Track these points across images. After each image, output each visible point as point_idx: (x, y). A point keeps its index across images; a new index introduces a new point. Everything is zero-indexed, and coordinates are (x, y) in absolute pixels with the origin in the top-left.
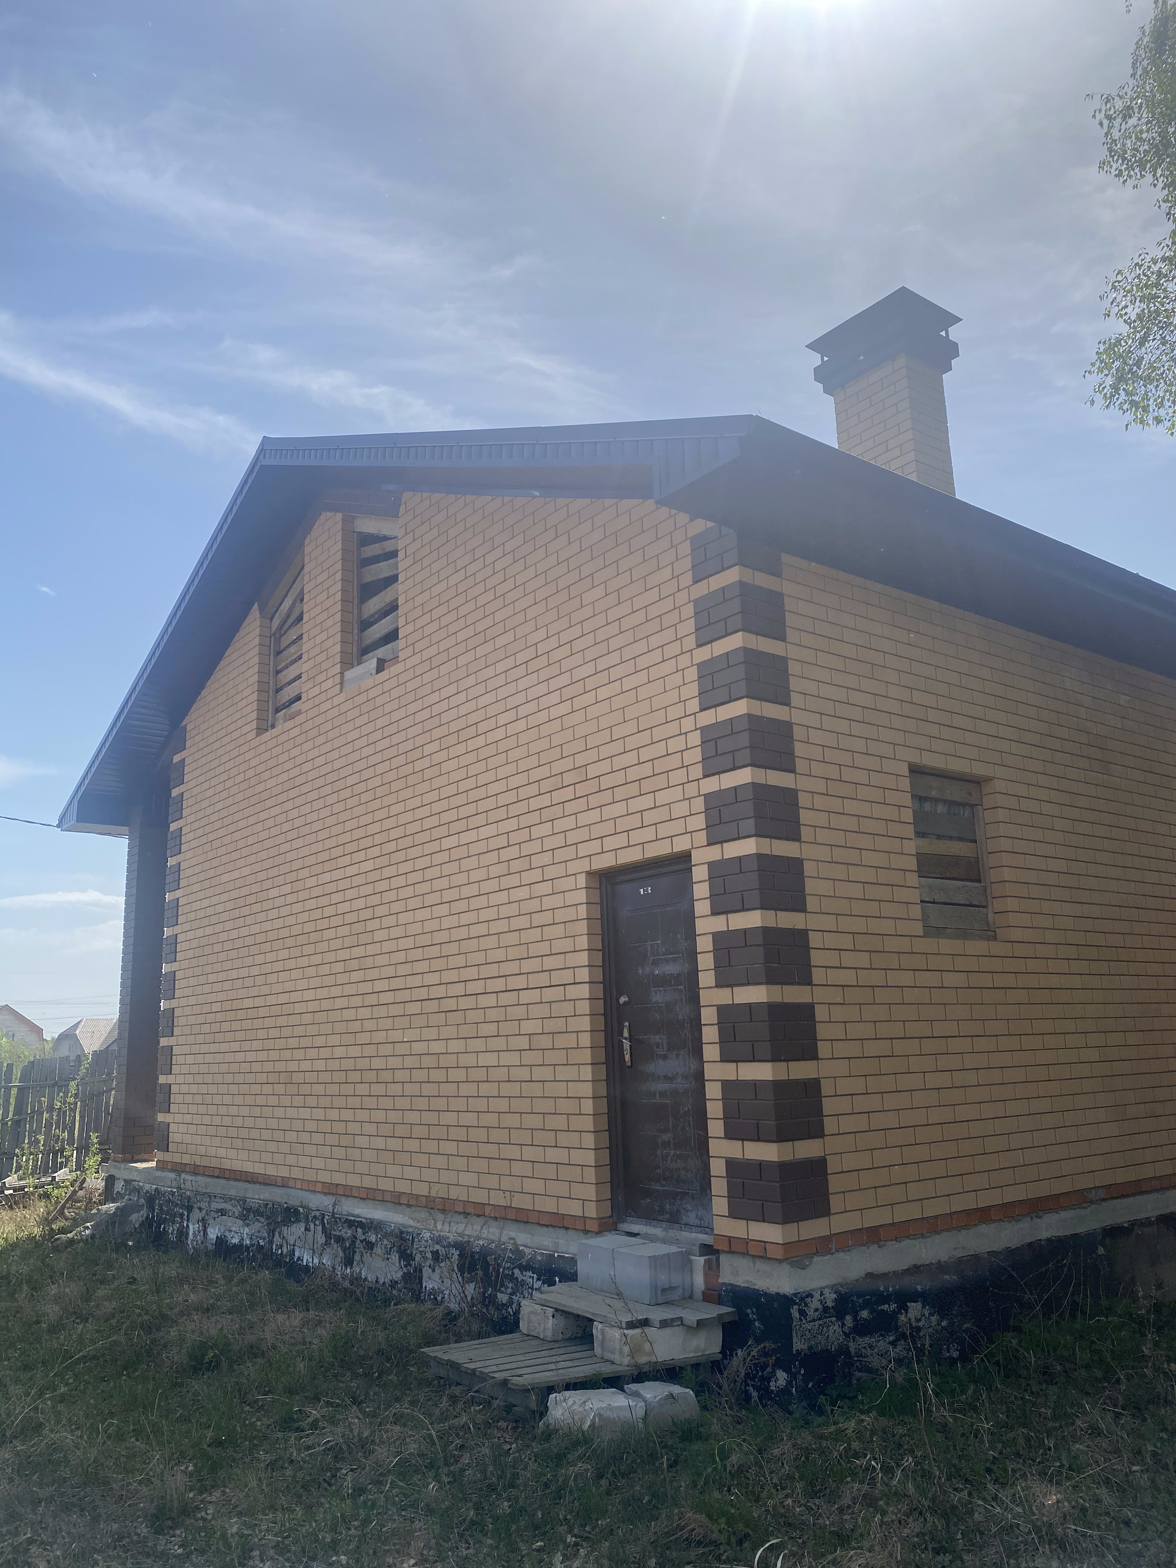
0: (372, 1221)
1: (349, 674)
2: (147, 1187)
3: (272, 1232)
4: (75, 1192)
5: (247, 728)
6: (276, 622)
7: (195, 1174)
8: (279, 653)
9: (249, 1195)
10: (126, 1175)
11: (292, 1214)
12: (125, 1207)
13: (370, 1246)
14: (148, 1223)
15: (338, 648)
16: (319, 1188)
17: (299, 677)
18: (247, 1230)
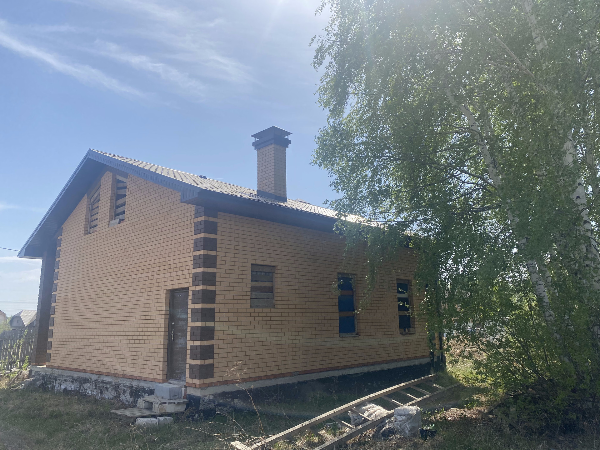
0: (108, 382)
1: (112, 222)
2: (43, 373)
3: (80, 386)
4: (18, 376)
5: (81, 233)
6: (92, 200)
7: (58, 369)
8: (92, 210)
9: (75, 375)
10: (36, 370)
11: (86, 381)
12: (35, 379)
13: (107, 389)
14: (43, 384)
15: (108, 214)
16: (94, 372)
17: (97, 219)
18: (73, 385)
